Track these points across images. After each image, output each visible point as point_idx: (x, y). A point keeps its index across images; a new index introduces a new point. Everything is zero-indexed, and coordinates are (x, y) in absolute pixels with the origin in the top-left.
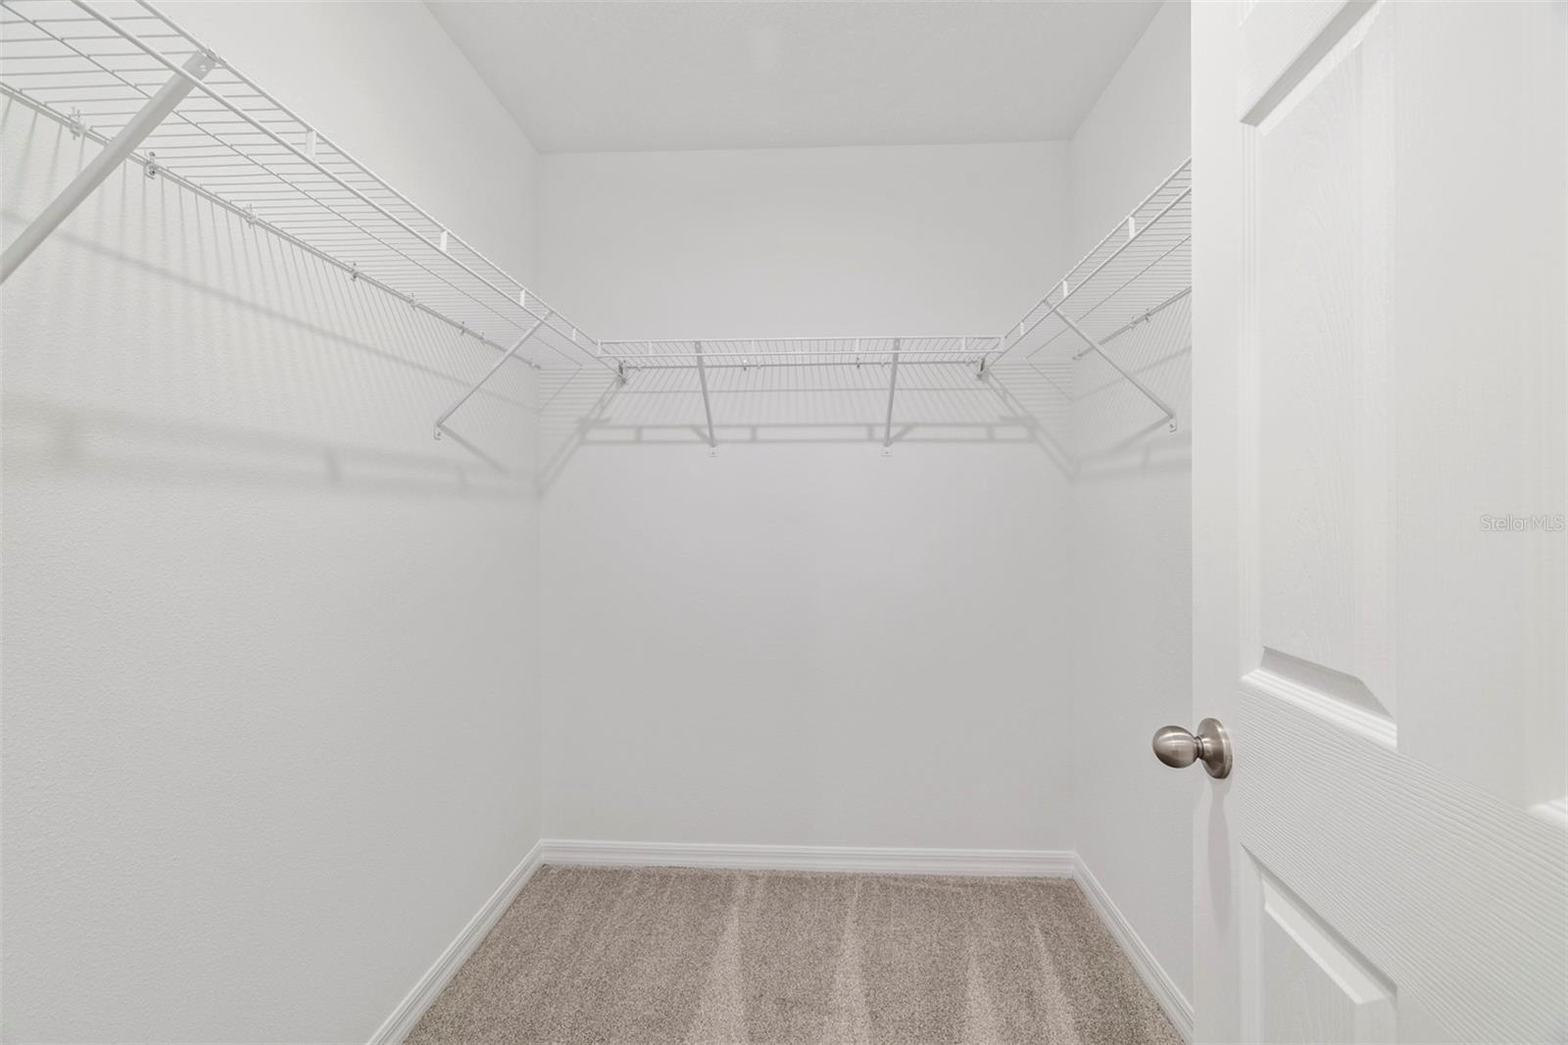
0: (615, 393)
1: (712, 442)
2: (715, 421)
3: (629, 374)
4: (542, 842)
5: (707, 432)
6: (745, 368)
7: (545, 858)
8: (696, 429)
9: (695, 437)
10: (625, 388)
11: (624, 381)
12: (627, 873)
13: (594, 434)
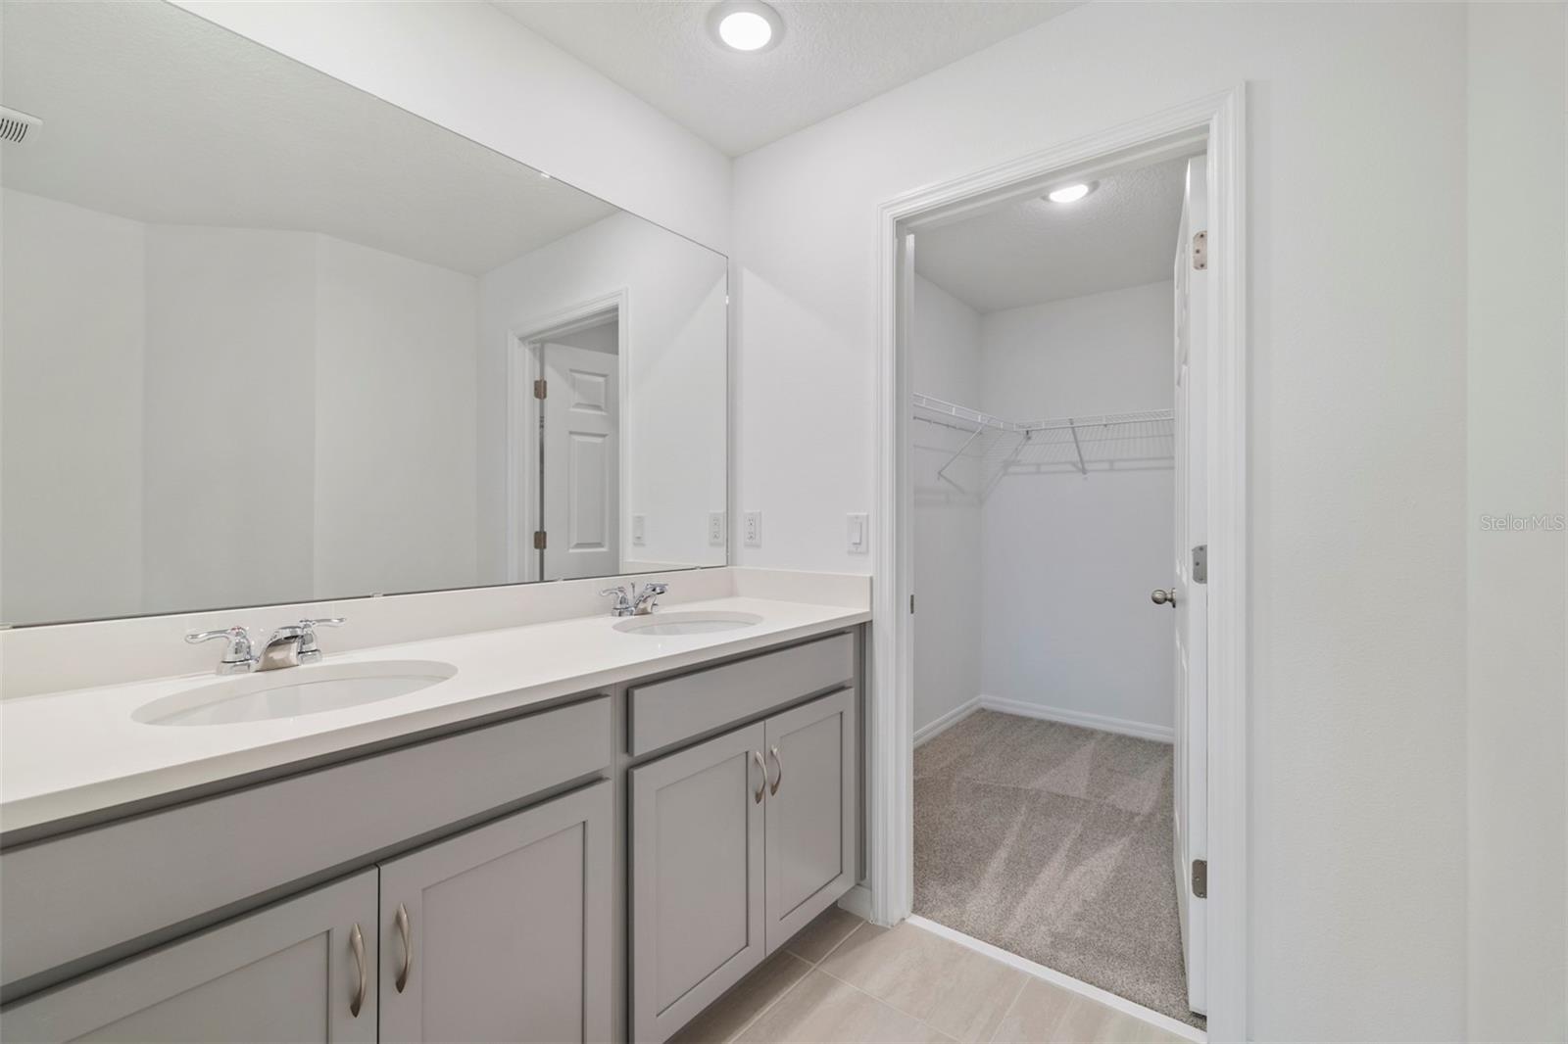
0: (1025, 445)
1: (1084, 471)
2: (1086, 458)
3: (1033, 435)
4: (982, 696)
5: (1080, 465)
6: (1106, 425)
7: (983, 705)
8: (1074, 464)
9: (1074, 469)
10: (1030, 442)
11: (1029, 438)
12: (1030, 719)
13: (1012, 469)
